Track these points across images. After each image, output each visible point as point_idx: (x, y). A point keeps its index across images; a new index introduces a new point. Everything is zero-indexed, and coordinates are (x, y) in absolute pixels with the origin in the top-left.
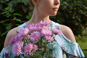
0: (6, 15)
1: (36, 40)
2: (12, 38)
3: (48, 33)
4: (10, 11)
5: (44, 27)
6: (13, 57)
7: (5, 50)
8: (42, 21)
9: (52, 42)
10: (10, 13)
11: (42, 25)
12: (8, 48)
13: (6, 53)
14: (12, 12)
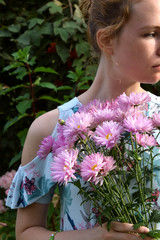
0: (15, 72)
1: (110, 144)
2: (46, 139)
3: (141, 126)
4: (25, 61)
5: (132, 109)
6: (46, 188)
7: (26, 170)
8: (124, 95)
9: (151, 149)
10: (26, 67)
11: (126, 105)
12: (33, 166)
13: (27, 179)
14: (31, 63)
